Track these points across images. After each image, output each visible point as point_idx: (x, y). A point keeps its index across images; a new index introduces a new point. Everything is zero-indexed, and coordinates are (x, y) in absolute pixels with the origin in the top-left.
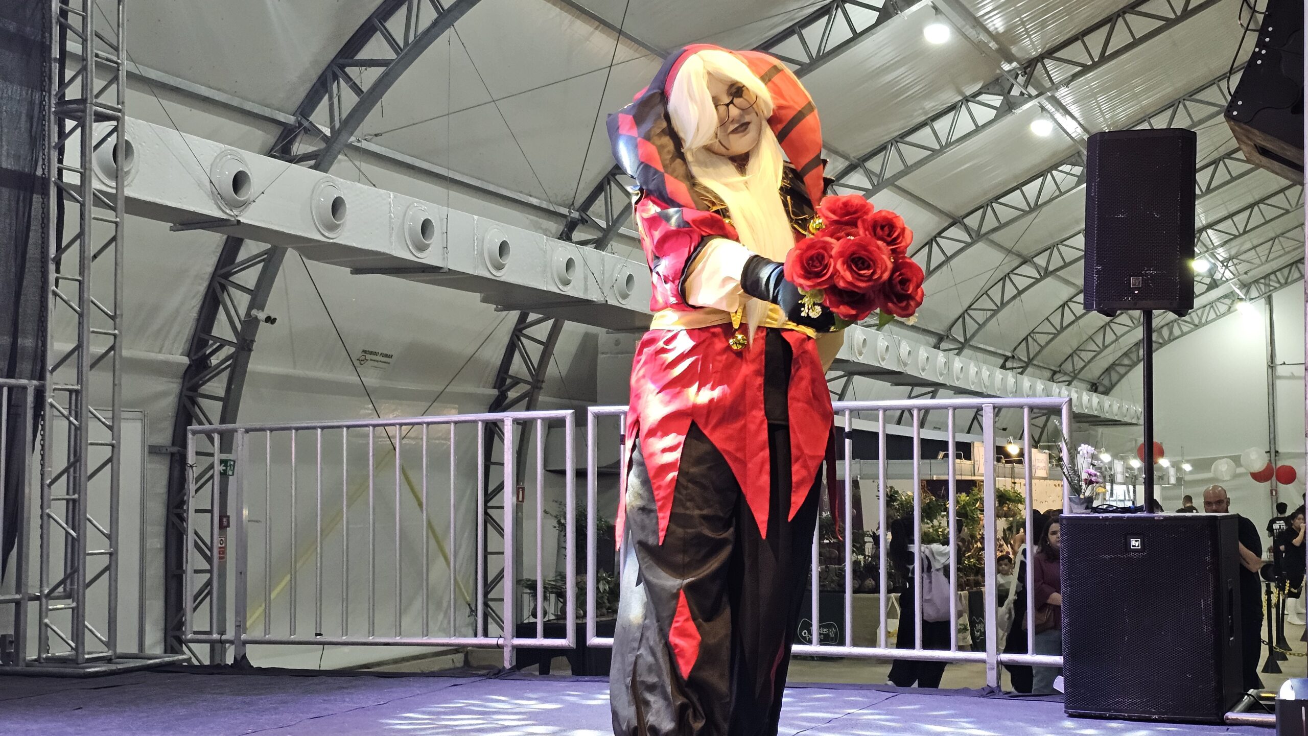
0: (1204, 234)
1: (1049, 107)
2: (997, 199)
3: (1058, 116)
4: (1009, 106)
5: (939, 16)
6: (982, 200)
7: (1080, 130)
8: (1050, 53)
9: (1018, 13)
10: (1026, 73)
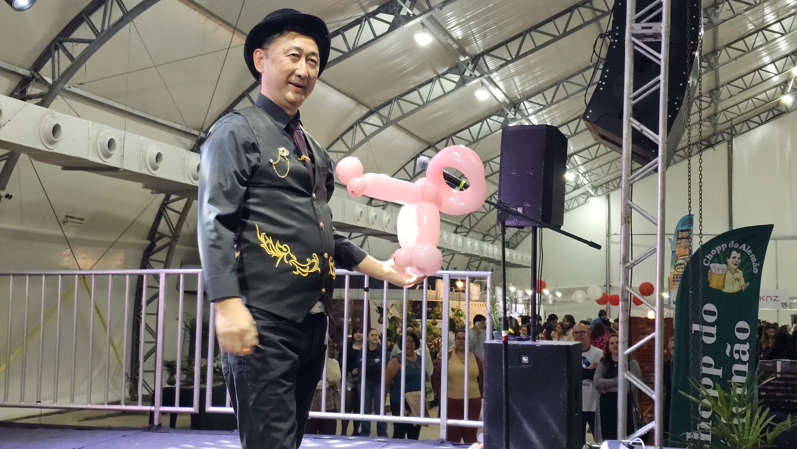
0: (572, 158)
1: (486, 82)
2: (455, 134)
3: (491, 88)
4: (463, 82)
5: (425, 29)
6: (446, 135)
7: (503, 96)
8: (487, 52)
9: (470, 28)
10: (473, 63)
